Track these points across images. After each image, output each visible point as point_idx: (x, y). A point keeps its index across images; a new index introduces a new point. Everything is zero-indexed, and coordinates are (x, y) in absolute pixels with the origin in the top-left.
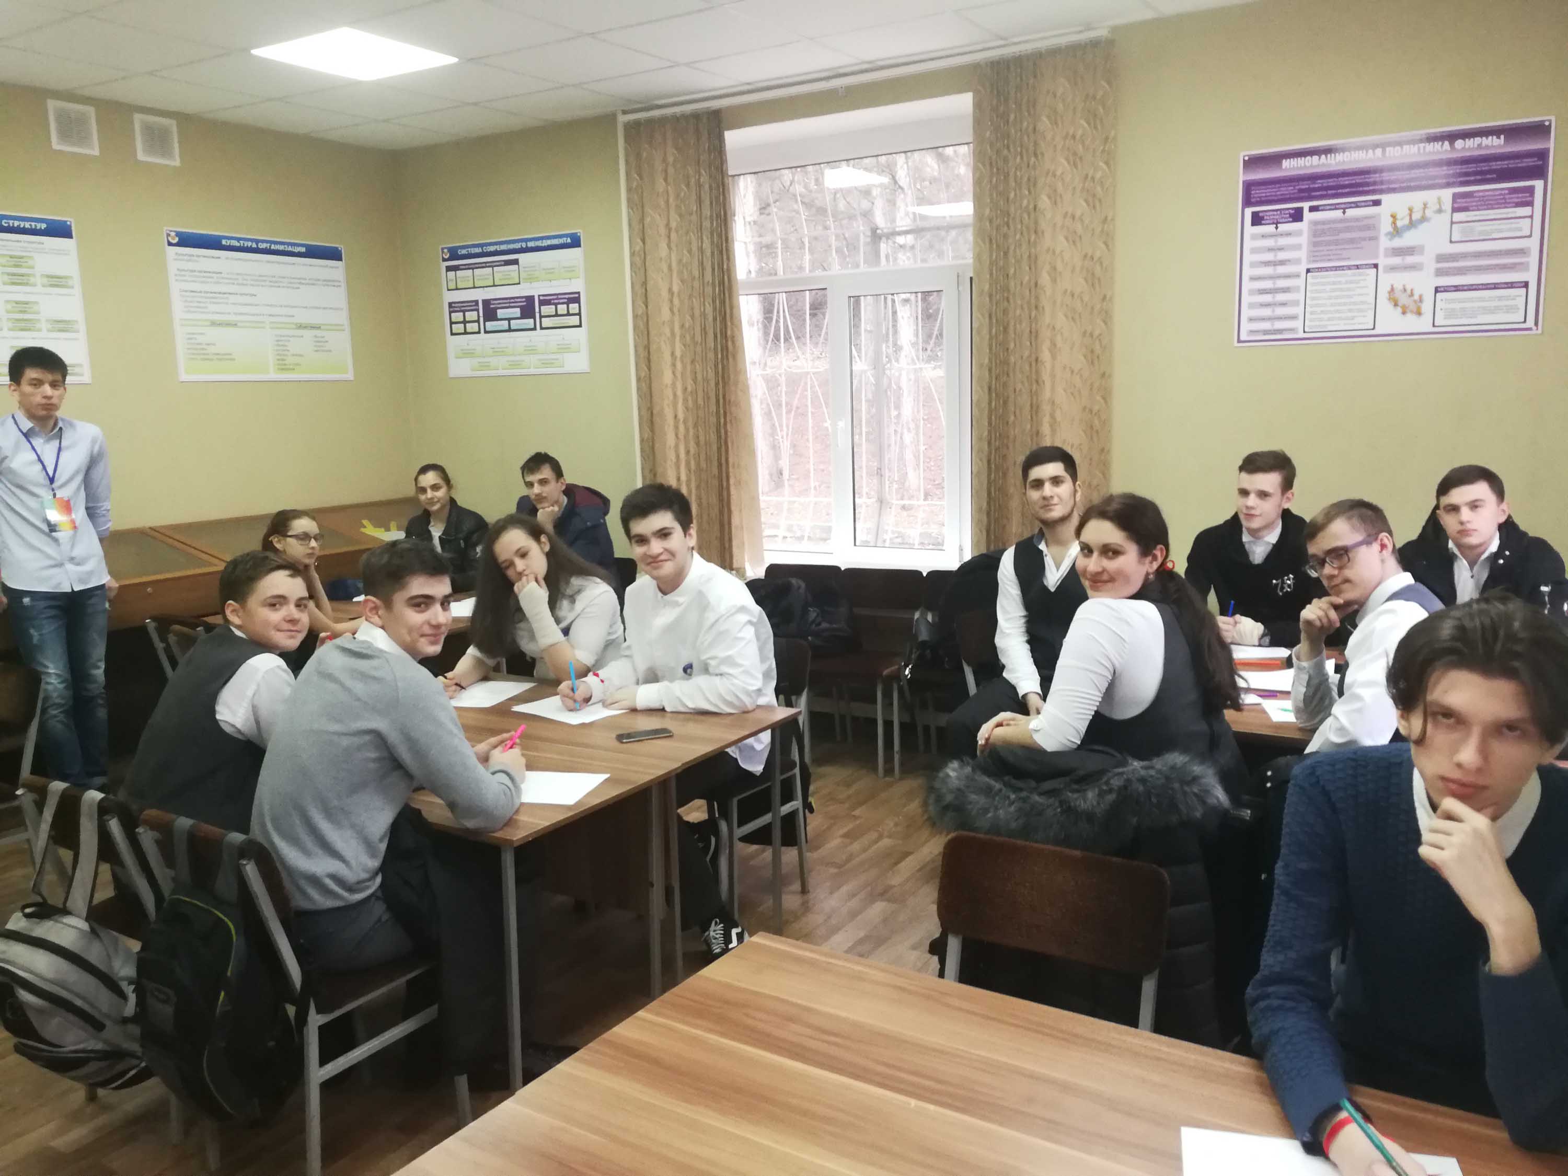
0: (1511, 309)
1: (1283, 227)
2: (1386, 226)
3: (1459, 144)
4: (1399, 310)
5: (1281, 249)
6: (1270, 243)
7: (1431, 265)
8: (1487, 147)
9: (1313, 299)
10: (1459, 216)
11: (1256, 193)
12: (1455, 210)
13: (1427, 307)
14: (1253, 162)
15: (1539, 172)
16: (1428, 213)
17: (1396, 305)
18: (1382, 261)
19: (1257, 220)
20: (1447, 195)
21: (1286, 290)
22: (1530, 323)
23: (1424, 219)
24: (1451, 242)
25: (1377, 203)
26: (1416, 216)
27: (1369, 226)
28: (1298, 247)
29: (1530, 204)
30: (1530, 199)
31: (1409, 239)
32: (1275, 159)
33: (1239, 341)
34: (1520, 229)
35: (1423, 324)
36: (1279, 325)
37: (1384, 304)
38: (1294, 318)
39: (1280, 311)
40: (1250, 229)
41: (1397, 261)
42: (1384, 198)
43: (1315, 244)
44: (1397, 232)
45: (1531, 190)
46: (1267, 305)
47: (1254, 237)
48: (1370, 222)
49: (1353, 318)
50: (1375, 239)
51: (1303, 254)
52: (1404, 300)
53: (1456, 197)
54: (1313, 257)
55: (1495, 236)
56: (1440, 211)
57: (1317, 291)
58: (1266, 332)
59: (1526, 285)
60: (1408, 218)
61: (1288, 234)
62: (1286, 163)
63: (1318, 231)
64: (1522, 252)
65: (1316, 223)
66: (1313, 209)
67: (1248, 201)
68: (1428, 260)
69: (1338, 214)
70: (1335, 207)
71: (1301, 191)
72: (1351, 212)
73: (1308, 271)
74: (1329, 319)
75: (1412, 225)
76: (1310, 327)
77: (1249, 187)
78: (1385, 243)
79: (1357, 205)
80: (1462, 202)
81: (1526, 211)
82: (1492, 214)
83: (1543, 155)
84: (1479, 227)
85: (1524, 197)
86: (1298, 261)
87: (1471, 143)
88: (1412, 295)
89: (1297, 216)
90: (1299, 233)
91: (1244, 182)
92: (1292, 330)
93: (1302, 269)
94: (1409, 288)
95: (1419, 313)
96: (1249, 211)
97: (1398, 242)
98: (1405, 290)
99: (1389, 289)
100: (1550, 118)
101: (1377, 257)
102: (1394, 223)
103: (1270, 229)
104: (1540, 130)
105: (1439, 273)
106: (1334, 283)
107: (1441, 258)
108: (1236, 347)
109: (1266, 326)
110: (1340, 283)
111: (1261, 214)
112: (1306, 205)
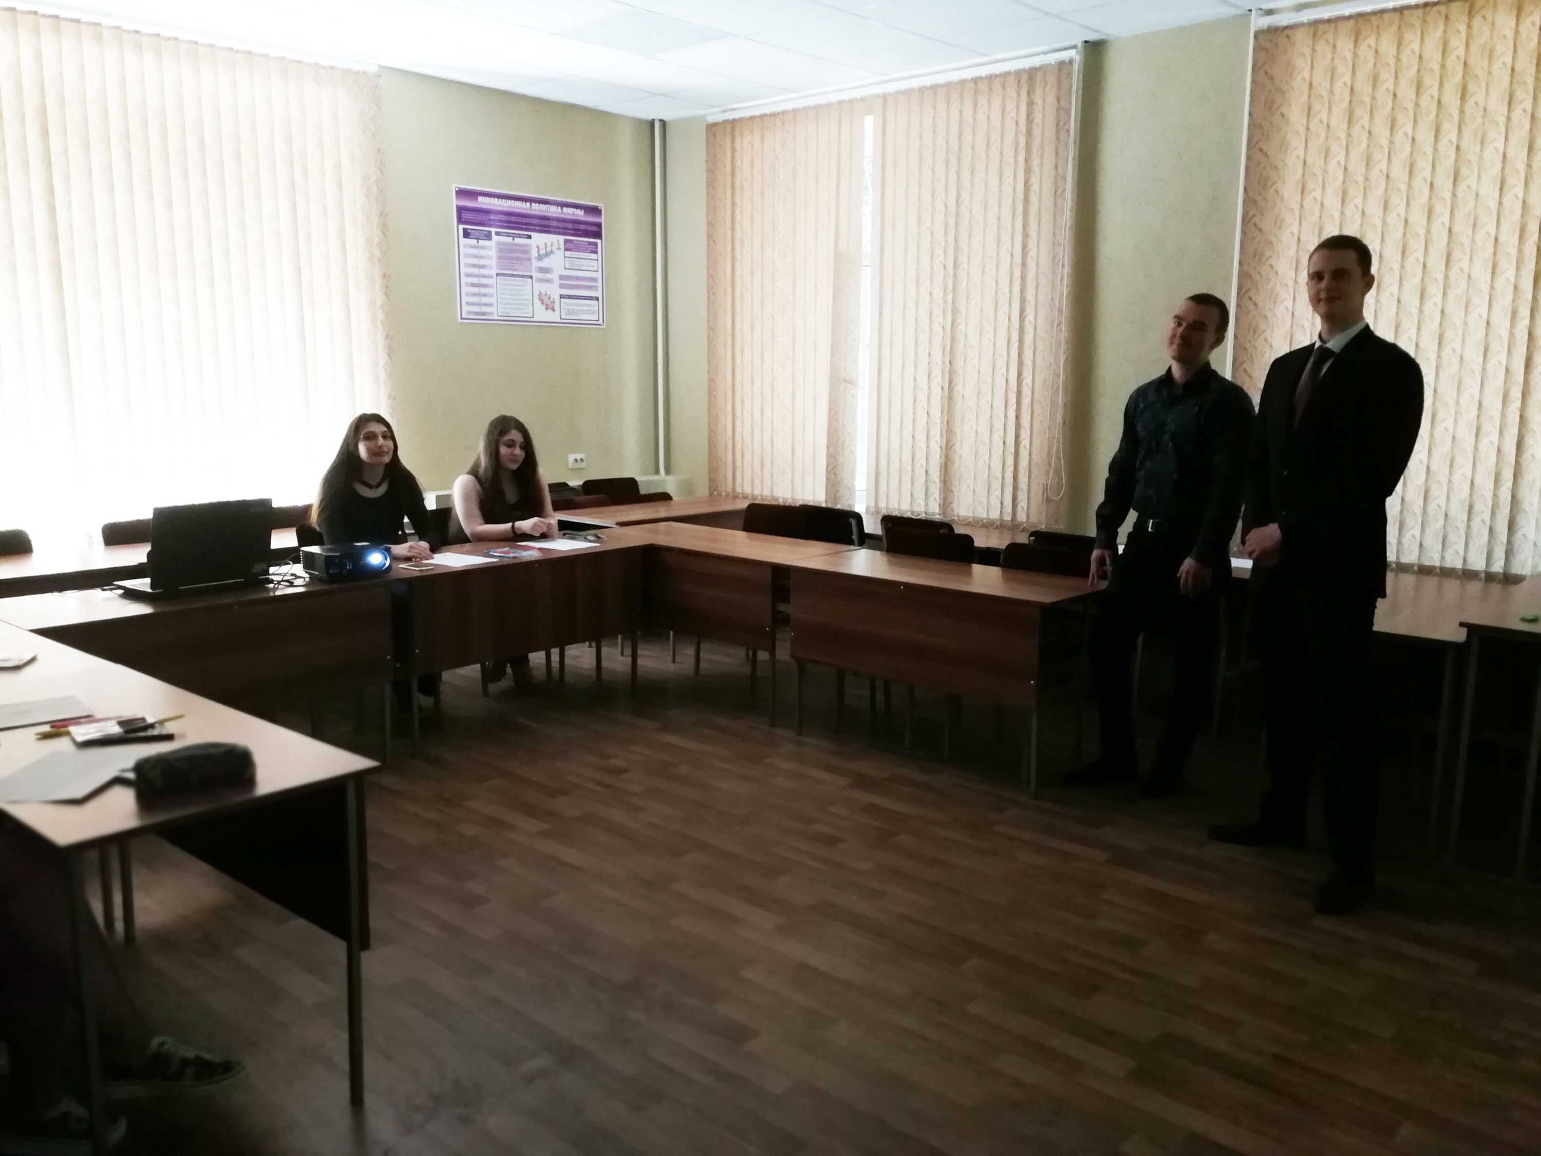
0: (592, 313)
1: (482, 243)
2: (534, 253)
3: (565, 209)
4: (544, 307)
5: (481, 257)
6: (474, 251)
7: (557, 282)
8: (577, 215)
9: (502, 294)
10: (568, 254)
11: (466, 216)
12: (566, 249)
13: (557, 307)
14: (461, 193)
15: (598, 235)
16: (554, 249)
17: (543, 304)
18: (536, 275)
19: (466, 234)
20: (562, 238)
21: (486, 286)
22: (601, 322)
23: (552, 252)
24: (565, 268)
25: (529, 237)
26: (549, 249)
27: (526, 250)
28: (490, 258)
29: (596, 252)
30: (596, 250)
31: (545, 263)
32: (473, 195)
33: (462, 318)
34: (593, 266)
35: (554, 317)
36: (484, 309)
37: (537, 303)
38: (491, 305)
39: (484, 300)
40: (463, 241)
41: (541, 275)
42: (532, 234)
43: (500, 258)
44: (540, 258)
45: (596, 244)
46: (476, 295)
47: (466, 246)
48: (527, 248)
49: (523, 309)
50: (529, 259)
51: (493, 262)
52: (546, 301)
53: (566, 241)
54: (500, 266)
55: (584, 268)
56: (559, 249)
57: (503, 289)
58: (477, 313)
59: (597, 299)
60: (544, 249)
61: (485, 248)
62: (480, 199)
63: (501, 248)
64: (595, 280)
65: (500, 243)
66: (498, 234)
67: (460, 221)
68: (554, 276)
69: (510, 240)
70: (508, 235)
71: (490, 220)
72: (518, 240)
73: (498, 275)
74: (511, 308)
75: (547, 254)
76: (502, 312)
77: (460, 210)
78: (535, 264)
79: (520, 236)
80: (569, 245)
81: (594, 256)
82: (581, 255)
83: (599, 225)
84: (577, 262)
85: (592, 248)
86: (490, 267)
87: (571, 211)
88: (549, 298)
89: (488, 236)
90: (490, 248)
91: (457, 206)
92: (491, 314)
93: (493, 272)
94: (548, 293)
95: (553, 310)
96: (461, 227)
97: (541, 264)
98: (546, 295)
99: (539, 293)
100: (601, 205)
101: (531, 272)
102: (538, 251)
103: (473, 242)
104: (595, 211)
105: (562, 286)
106: (511, 285)
107: (562, 277)
108: (461, 323)
109: (476, 309)
110: (513, 285)
111: (469, 231)
112: (493, 230)
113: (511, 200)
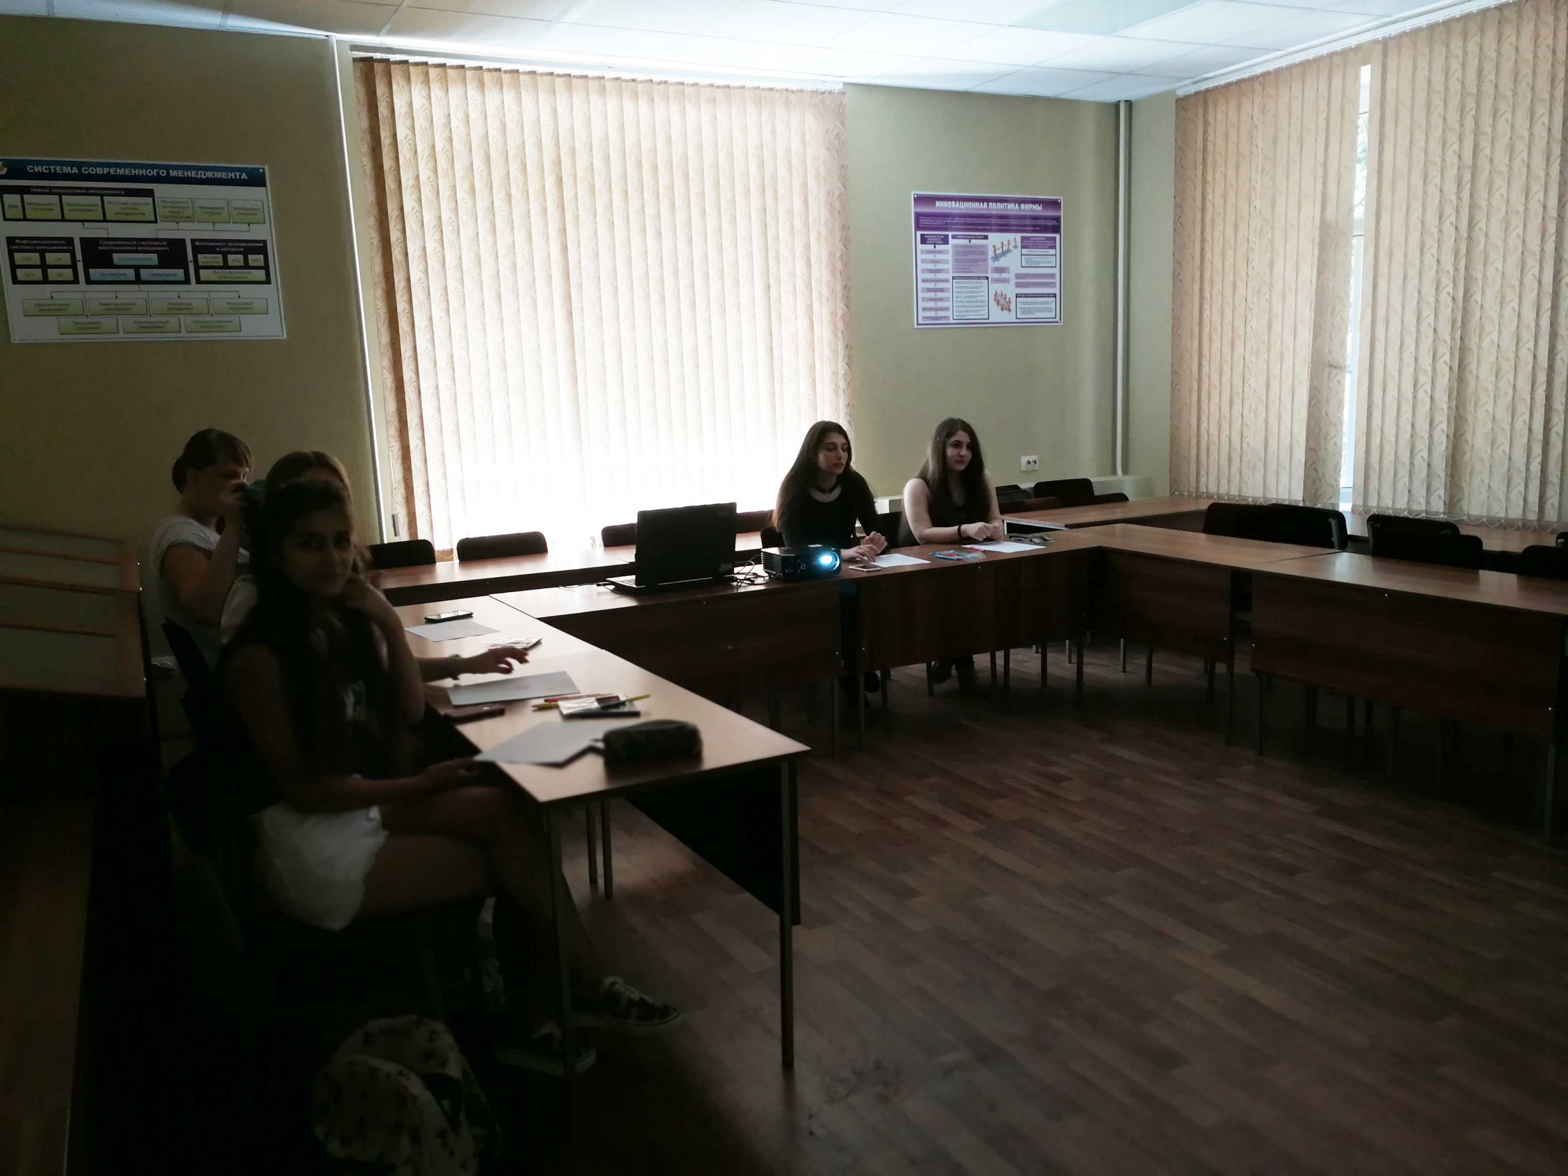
0: (1049, 310)
1: (939, 247)
2: (991, 254)
3: (1023, 206)
4: (1000, 307)
5: (938, 262)
6: (931, 257)
7: (1013, 281)
8: (1035, 210)
9: (957, 297)
10: (1025, 251)
11: (923, 221)
12: (1023, 247)
13: (1013, 306)
14: (919, 200)
15: (1057, 229)
16: (1011, 248)
17: (998, 304)
18: (991, 275)
19: (924, 240)
20: (1018, 236)
21: (941, 290)
22: (1058, 319)
23: (1008, 251)
24: (1022, 267)
25: (986, 237)
26: (1005, 248)
27: (982, 251)
28: (946, 262)
29: (1054, 247)
30: (1054, 245)
31: (1002, 263)
32: (931, 200)
33: (918, 324)
34: (1050, 262)
35: (1009, 317)
36: (940, 314)
37: (993, 303)
38: (947, 309)
39: (940, 304)
40: (921, 247)
41: (997, 276)
42: (990, 235)
43: (956, 261)
44: (996, 258)
45: (1054, 239)
46: (932, 300)
47: (923, 252)
48: (981, 249)
49: (978, 311)
50: (986, 260)
51: (949, 266)
52: (1002, 301)
53: (1023, 239)
54: (956, 269)
55: (1041, 265)
56: (1016, 247)
57: (959, 293)
58: (933, 318)
59: (1055, 296)
60: (1001, 249)
61: (941, 252)
62: (938, 204)
63: (958, 250)
64: (1052, 276)
65: (955, 246)
66: (954, 237)
67: (918, 227)
68: (1011, 276)
69: (966, 242)
70: (965, 237)
71: (947, 224)
72: (974, 242)
73: (953, 278)
74: (967, 311)
75: (1004, 254)
76: (957, 316)
77: (918, 216)
78: (991, 264)
79: (976, 237)
80: (1026, 243)
81: (1052, 252)
82: (1039, 251)
83: (1058, 219)
84: (1034, 259)
85: (1050, 243)
86: (947, 271)
87: (1029, 206)
88: (1005, 298)
89: (945, 241)
90: (946, 252)
91: (915, 212)
92: (947, 318)
93: (949, 276)
94: (1004, 294)
95: (1009, 310)
96: (919, 233)
97: (997, 264)
98: (1002, 295)
99: (994, 293)
100: (1061, 199)
101: (988, 273)
102: (995, 251)
103: (931, 247)
104: (1055, 204)
105: (1018, 285)
107: (1018, 276)
108: (916, 328)
109: (932, 314)
110: (969, 287)
111: (926, 237)
112: (950, 234)
113: (968, 201)
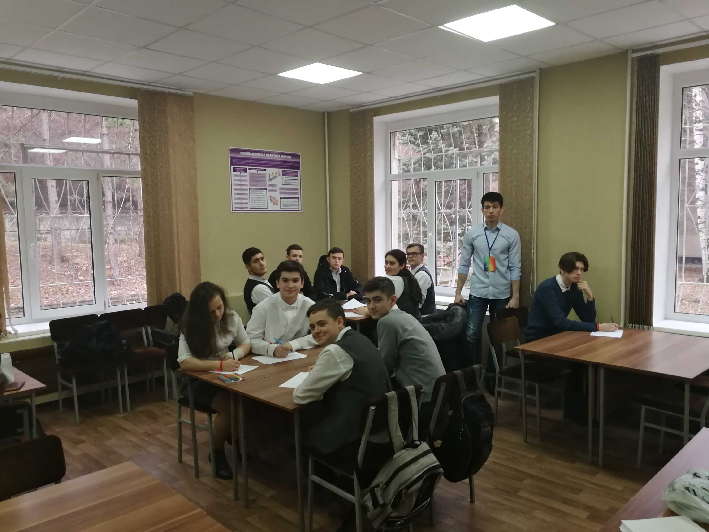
0: (296, 205)
1: (242, 174)
2: (268, 178)
3: (282, 156)
4: (273, 203)
5: (242, 181)
6: (238, 178)
7: (279, 191)
8: (288, 159)
9: (252, 198)
10: (284, 177)
11: (235, 161)
12: (283, 175)
13: (279, 203)
14: (232, 151)
15: (298, 168)
16: (277, 175)
20: (281, 170)
21: (244, 194)
22: (300, 209)
23: (276, 177)
24: (283, 184)
25: (265, 170)
26: (274, 176)
28: (246, 181)
29: (297, 176)
31: (273, 182)
32: (239, 151)
33: (233, 210)
34: (296, 183)
35: (277, 208)
36: (244, 206)
37: (269, 201)
38: (247, 203)
39: (244, 201)
40: (233, 173)
41: (271, 188)
42: (267, 169)
43: (251, 180)
44: (270, 180)
45: (297, 172)
46: (239, 199)
47: (235, 176)
48: (263, 175)
49: (262, 205)
50: (265, 181)
51: (248, 183)
52: (274, 200)
53: (283, 171)
54: (251, 184)
55: (291, 184)
56: (279, 175)
57: (253, 196)
58: (240, 208)
59: (298, 198)
61: (243, 176)
62: (241, 153)
63: (252, 176)
64: (297, 189)
65: (250, 174)
66: (250, 169)
67: (232, 164)
68: (277, 188)
69: (256, 172)
70: (255, 169)
71: (246, 163)
73: (250, 189)
74: (257, 205)
76: (252, 207)
77: (232, 158)
78: (268, 183)
79: (260, 170)
80: (284, 173)
81: (296, 178)
82: (290, 178)
83: (299, 163)
84: (288, 181)
85: (295, 174)
87: (285, 157)
89: (245, 171)
90: (246, 176)
91: (230, 157)
92: (247, 208)
93: (248, 187)
94: (274, 197)
95: (277, 205)
96: (232, 167)
97: (271, 183)
99: (270, 197)
100: (299, 153)
101: (266, 187)
103: (238, 173)
104: (297, 156)
105: (281, 193)
106: (256, 193)
107: (281, 189)
109: (239, 206)
110: (258, 193)
111: (236, 168)
112: (248, 167)
113: (256, 153)
